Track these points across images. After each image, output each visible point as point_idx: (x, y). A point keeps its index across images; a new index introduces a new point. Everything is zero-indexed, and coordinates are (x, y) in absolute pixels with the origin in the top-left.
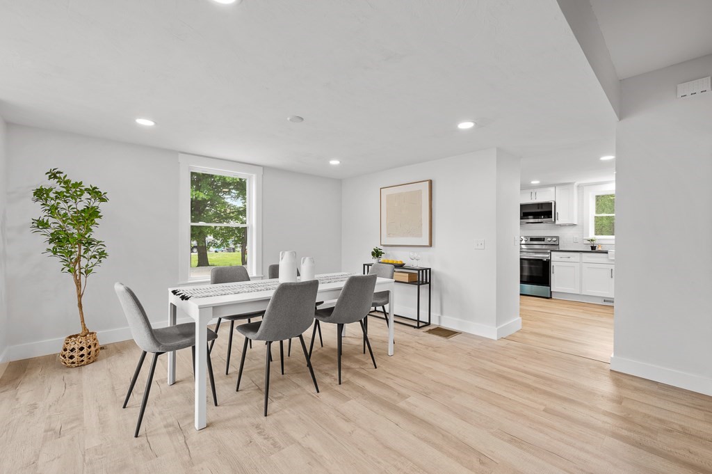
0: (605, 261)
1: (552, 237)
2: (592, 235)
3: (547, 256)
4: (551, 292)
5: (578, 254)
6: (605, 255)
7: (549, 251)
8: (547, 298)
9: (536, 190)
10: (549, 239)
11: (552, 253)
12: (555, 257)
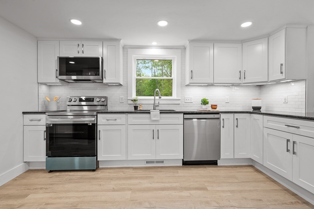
0: (147, 121)
1: (101, 97)
2: (134, 96)
3: (93, 119)
4: (98, 162)
5: (124, 115)
6: (147, 115)
7: (95, 113)
8: (94, 170)
9: (83, 43)
10: (98, 100)
11: (98, 115)
12: (102, 119)
